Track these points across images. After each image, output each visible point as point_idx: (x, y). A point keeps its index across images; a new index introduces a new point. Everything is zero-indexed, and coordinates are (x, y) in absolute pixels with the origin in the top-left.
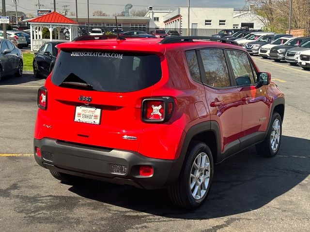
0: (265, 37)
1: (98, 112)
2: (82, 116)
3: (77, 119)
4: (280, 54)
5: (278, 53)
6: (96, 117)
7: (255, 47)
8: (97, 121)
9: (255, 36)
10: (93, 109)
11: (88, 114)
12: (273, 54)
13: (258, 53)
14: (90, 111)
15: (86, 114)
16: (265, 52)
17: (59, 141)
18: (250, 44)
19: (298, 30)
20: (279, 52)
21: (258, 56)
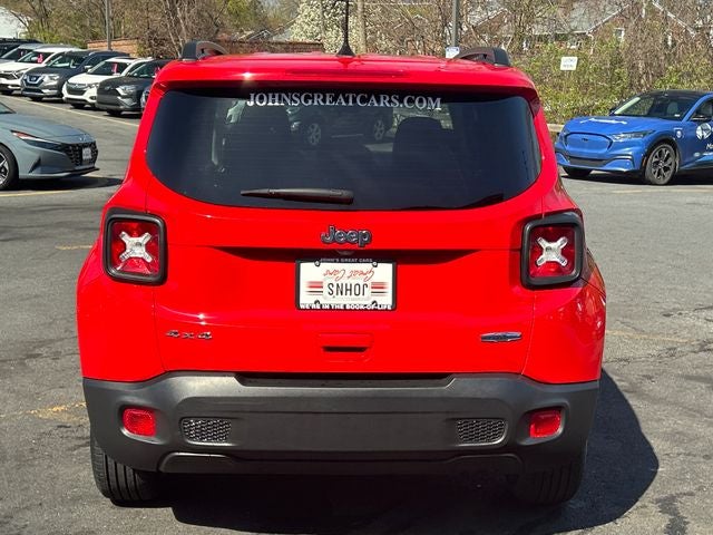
0: (64, 57)
1: (384, 272)
2: (326, 290)
3: (306, 300)
4: (124, 97)
5: (120, 95)
6: (378, 287)
7: (49, 80)
8: (386, 301)
9: (37, 54)
10: (365, 267)
11: (349, 281)
12: (107, 98)
13: (61, 95)
14: (354, 273)
15: (344, 281)
16: (82, 92)
17: (244, 377)
18: (31, 74)
19: (121, 43)
20: (122, 93)
21: (62, 102)
